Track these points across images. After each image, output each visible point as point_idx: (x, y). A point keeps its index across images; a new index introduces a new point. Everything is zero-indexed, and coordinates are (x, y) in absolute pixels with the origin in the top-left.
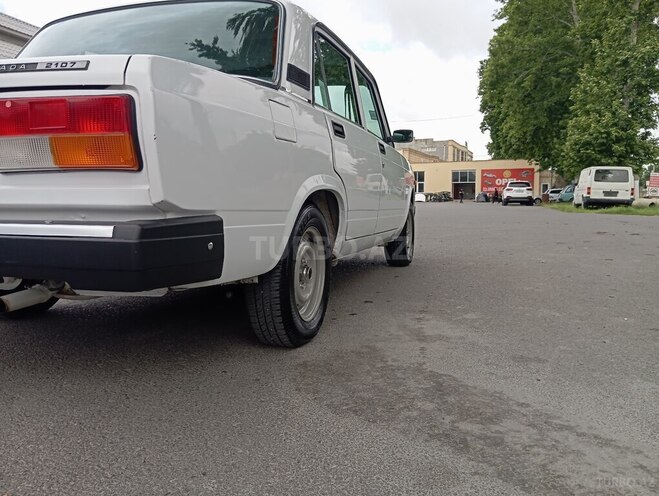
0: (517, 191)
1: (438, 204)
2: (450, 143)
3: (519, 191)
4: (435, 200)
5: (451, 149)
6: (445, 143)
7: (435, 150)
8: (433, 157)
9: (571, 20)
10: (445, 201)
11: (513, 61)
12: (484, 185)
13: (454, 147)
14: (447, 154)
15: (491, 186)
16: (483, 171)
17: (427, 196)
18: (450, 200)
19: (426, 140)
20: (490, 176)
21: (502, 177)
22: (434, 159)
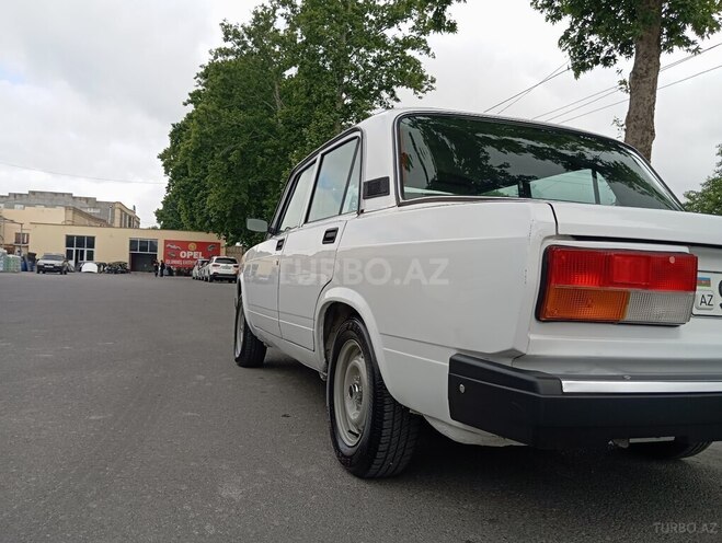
0: (223, 267)
1: (113, 277)
2: (117, 206)
3: (227, 268)
4: (110, 271)
5: (117, 212)
6: (111, 206)
7: (98, 211)
8: (99, 219)
9: (274, 104)
10: (122, 272)
11: (218, 133)
12: (166, 256)
13: (122, 211)
14: (113, 217)
15: (175, 258)
16: (166, 242)
17: (99, 266)
18: (127, 271)
19: (87, 199)
20: (174, 247)
21: (187, 250)
22: (101, 222)
